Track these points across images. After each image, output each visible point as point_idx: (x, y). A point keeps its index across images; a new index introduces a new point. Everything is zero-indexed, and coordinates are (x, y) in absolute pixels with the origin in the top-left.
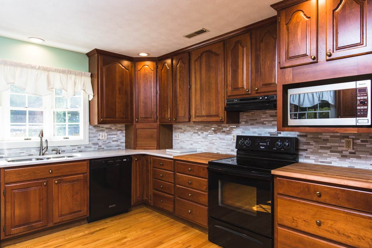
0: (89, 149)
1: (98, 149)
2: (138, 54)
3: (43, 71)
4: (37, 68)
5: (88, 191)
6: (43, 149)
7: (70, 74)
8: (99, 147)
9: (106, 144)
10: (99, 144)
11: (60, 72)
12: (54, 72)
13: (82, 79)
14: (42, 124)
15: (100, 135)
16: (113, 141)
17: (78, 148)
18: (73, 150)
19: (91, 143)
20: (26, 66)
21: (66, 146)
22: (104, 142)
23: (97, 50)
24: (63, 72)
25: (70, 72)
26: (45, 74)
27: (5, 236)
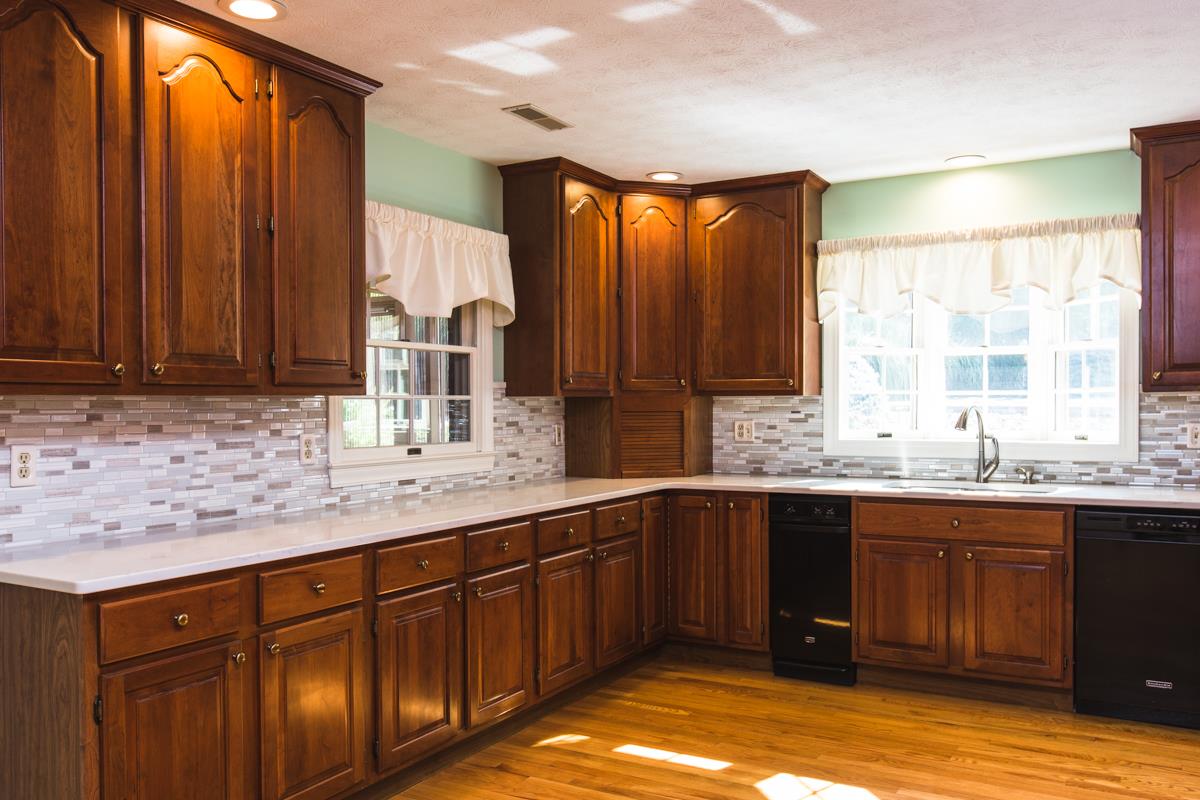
0: (1139, 479)
1: (1177, 481)
3: (984, 242)
4: (968, 237)
5: (1070, 607)
6: (986, 463)
7: (1064, 231)
8: (1179, 473)
10: (1180, 465)
11: (1031, 234)
12: (1012, 237)
13: (1106, 241)
15: (1185, 430)
17: (1100, 471)
18: (1084, 478)
19: (1147, 457)
20: (942, 240)
21: (1058, 462)
22: (1199, 457)
23: (1137, 132)
24: (1041, 230)
25: (1064, 227)
26: (987, 249)
27: (859, 656)
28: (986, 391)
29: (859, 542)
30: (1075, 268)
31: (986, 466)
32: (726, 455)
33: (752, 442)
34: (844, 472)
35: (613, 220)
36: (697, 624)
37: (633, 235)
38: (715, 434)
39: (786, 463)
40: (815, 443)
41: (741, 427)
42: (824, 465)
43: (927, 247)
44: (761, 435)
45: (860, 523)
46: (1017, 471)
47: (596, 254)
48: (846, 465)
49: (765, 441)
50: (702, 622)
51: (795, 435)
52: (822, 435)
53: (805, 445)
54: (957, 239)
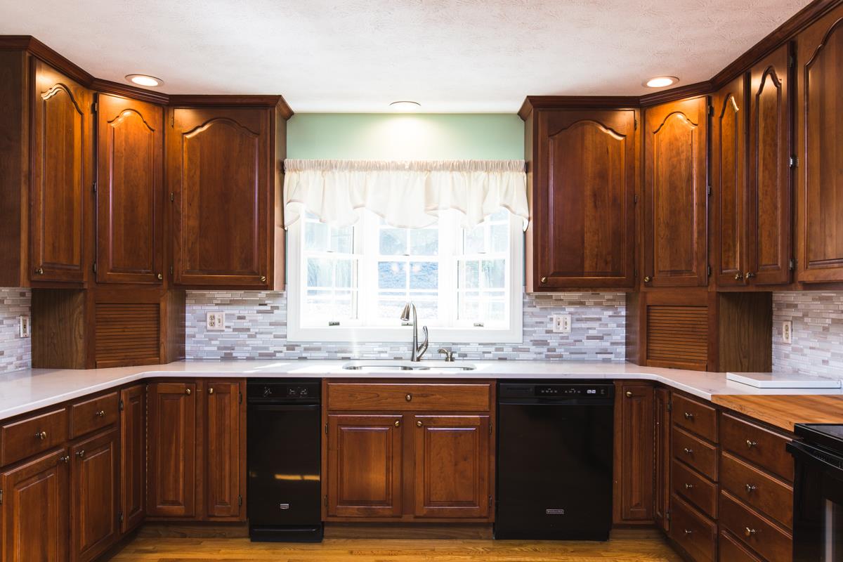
0: (523, 355)
1: (547, 356)
3: (418, 172)
4: (407, 167)
5: (493, 458)
6: (419, 346)
7: (476, 169)
8: (549, 350)
9: (570, 344)
10: (548, 344)
11: (453, 170)
12: (440, 170)
13: (504, 179)
14: (434, 291)
15: (552, 319)
16: (589, 338)
18: (486, 355)
19: (528, 339)
20: (387, 167)
21: (468, 344)
22: (562, 338)
23: (531, 99)
24: (460, 167)
25: (475, 166)
26: (421, 177)
27: (328, 516)
28: (408, 290)
29: (328, 417)
30: (484, 198)
31: (418, 348)
32: (198, 342)
33: (223, 331)
34: (304, 355)
35: (89, 117)
36: (175, 503)
37: (110, 133)
38: (187, 324)
39: (255, 348)
40: (279, 331)
41: (213, 318)
42: (287, 350)
43: (375, 173)
44: (231, 324)
45: (331, 400)
46: (440, 351)
47: (70, 145)
48: (306, 349)
49: (235, 330)
50: (181, 500)
51: (262, 324)
52: (285, 324)
53: (271, 333)
54: (399, 168)
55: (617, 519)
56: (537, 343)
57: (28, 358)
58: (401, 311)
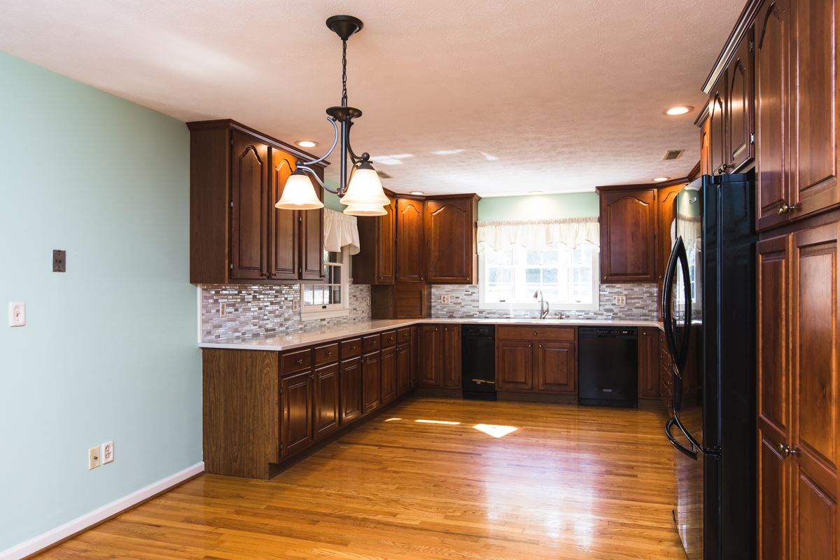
0: (599, 317)
1: (613, 317)
2: (653, 180)
4: (537, 223)
7: (572, 222)
8: (613, 314)
9: (625, 311)
10: (613, 311)
11: (560, 223)
12: (553, 223)
13: (587, 226)
14: (556, 284)
15: (615, 298)
16: (636, 308)
17: (585, 314)
19: (602, 308)
20: (527, 223)
21: (570, 311)
22: (621, 308)
23: (598, 188)
24: (564, 221)
25: (572, 221)
26: (544, 227)
27: (498, 388)
28: (542, 283)
29: (498, 343)
30: (576, 236)
31: (544, 312)
32: (437, 309)
33: (449, 304)
34: (487, 316)
35: (394, 210)
36: (431, 379)
37: (402, 216)
38: (432, 301)
39: (465, 312)
40: (476, 304)
41: (444, 298)
42: (479, 313)
43: (521, 226)
44: (453, 301)
45: (499, 335)
46: (556, 314)
47: (389, 225)
48: (488, 313)
49: (454, 304)
50: (433, 378)
51: (468, 301)
52: (478, 301)
53: (471, 305)
54: (533, 223)
55: (640, 396)
56: (608, 310)
57: (370, 314)
58: (533, 294)
